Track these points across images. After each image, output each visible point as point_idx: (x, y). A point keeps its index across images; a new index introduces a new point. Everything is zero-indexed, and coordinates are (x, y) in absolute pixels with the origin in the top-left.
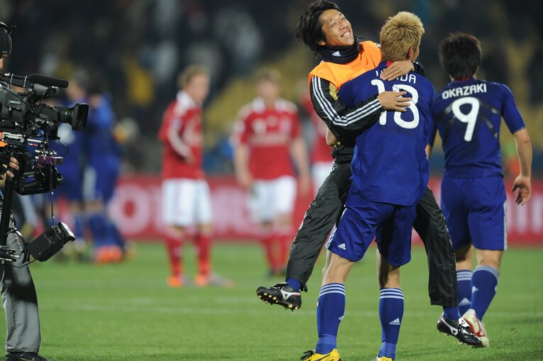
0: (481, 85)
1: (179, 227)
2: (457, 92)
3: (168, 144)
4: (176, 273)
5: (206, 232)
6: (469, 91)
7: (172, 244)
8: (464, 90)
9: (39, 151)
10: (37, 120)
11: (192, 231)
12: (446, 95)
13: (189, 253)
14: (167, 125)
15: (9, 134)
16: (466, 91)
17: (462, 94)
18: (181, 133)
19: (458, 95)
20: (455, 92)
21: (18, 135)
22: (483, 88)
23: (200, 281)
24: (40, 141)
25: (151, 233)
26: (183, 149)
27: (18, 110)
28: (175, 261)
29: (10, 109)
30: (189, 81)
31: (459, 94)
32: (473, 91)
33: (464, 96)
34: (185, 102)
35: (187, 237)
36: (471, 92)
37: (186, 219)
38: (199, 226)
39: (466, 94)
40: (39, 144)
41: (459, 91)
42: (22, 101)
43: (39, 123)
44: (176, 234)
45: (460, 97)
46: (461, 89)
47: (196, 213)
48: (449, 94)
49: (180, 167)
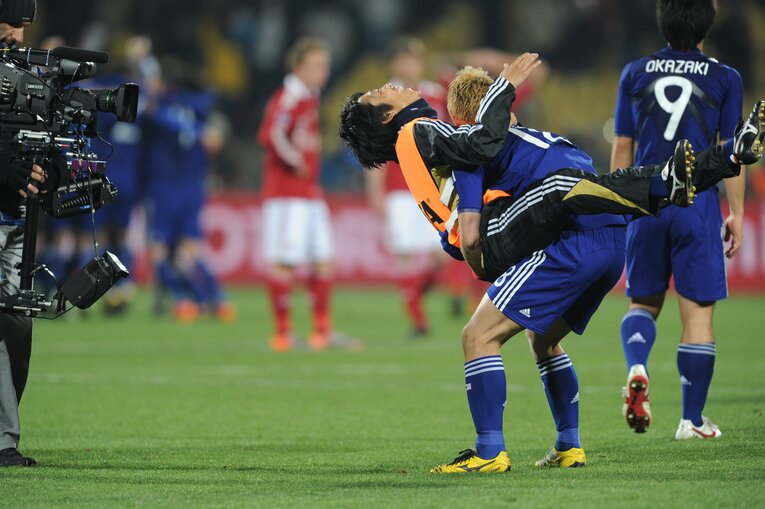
0: (703, 64)
1: (287, 267)
2: (667, 66)
3: (270, 149)
4: (282, 330)
5: (325, 273)
6: (682, 68)
7: (277, 291)
8: (677, 65)
9: (71, 154)
10: (67, 110)
11: (304, 272)
12: (650, 67)
13: (300, 303)
14: (270, 123)
15: (29, 132)
16: (680, 67)
17: (672, 71)
18: (290, 133)
19: (666, 70)
20: (663, 66)
21: (42, 133)
22: (703, 69)
23: (316, 343)
24: (73, 140)
25: (247, 275)
26: (292, 156)
27: (39, 98)
28: (281, 314)
29: (29, 97)
30: (300, 60)
31: (669, 69)
32: (689, 69)
33: (675, 74)
34: (295, 89)
35: (297, 280)
36: (686, 71)
37: (296, 254)
38: (314, 265)
39: (677, 71)
40: (71, 143)
41: (670, 64)
42: (44, 84)
43: (70, 114)
44: (283, 276)
45: (669, 74)
46: (673, 62)
47: (310, 247)
48: (656, 65)
49: (288, 182)
